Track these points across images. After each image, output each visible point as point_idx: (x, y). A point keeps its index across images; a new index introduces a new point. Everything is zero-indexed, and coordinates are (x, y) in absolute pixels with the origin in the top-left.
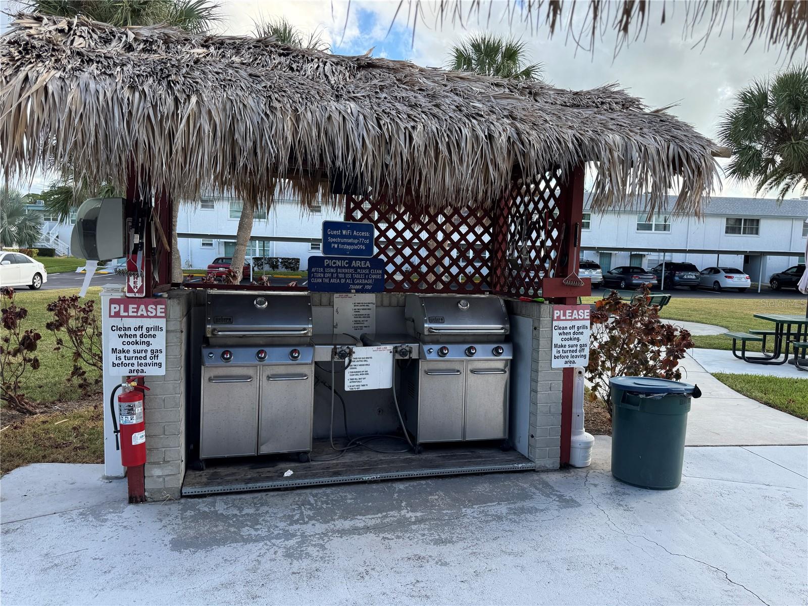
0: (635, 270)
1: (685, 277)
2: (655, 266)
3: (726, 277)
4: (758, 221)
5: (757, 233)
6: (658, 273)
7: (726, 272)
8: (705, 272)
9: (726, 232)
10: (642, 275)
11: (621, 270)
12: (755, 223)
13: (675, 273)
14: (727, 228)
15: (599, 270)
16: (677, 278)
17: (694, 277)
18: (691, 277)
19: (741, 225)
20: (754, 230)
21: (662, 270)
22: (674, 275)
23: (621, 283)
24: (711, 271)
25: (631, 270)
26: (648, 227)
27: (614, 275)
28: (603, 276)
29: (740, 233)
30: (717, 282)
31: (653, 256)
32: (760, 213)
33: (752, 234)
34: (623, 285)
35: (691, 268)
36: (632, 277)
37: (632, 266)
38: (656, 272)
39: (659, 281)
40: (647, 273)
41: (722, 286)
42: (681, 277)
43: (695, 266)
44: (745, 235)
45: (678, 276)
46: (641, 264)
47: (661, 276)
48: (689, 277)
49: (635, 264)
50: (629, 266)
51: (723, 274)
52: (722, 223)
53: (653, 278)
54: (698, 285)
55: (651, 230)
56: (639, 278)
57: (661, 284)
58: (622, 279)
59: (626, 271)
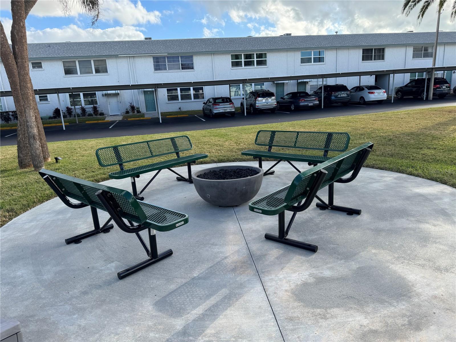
0: (301, 95)
1: (339, 96)
2: (315, 90)
3: (369, 93)
4: (383, 49)
5: (383, 59)
6: (319, 95)
7: (369, 89)
8: (352, 91)
9: (363, 60)
10: (307, 98)
11: (291, 95)
12: (381, 52)
13: (332, 93)
14: (363, 56)
15: (273, 98)
16: (333, 98)
17: (346, 95)
18: (344, 95)
19: (372, 54)
20: (381, 56)
21: (321, 92)
22: (331, 95)
23: (290, 106)
24: (356, 90)
25: (298, 95)
26: (309, 60)
27: (286, 100)
28: (278, 102)
29: (372, 60)
30: (362, 98)
31: (313, 82)
32: (385, 43)
33: (380, 59)
34: (293, 108)
35: (343, 88)
36: (299, 100)
37: (299, 91)
38: (317, 94)
39: (320, 101)
40: (310, 95)
41: (366, 100)
42: (336, 97)
43: (346, 86)
44: (375, 61)
45: (334, 96)
46: (305, 90)
47: (321, 97)
48: (342, 95)
49: (301, 90)
50: (297, 91)
51: (367, 90)
52: (359, 53)
53: (315, 100)
54: (349, 101)
55: (311, 62)
56: (305, 101)
57: (321, 103)
58: (291, 103)
59: (294, 96)
